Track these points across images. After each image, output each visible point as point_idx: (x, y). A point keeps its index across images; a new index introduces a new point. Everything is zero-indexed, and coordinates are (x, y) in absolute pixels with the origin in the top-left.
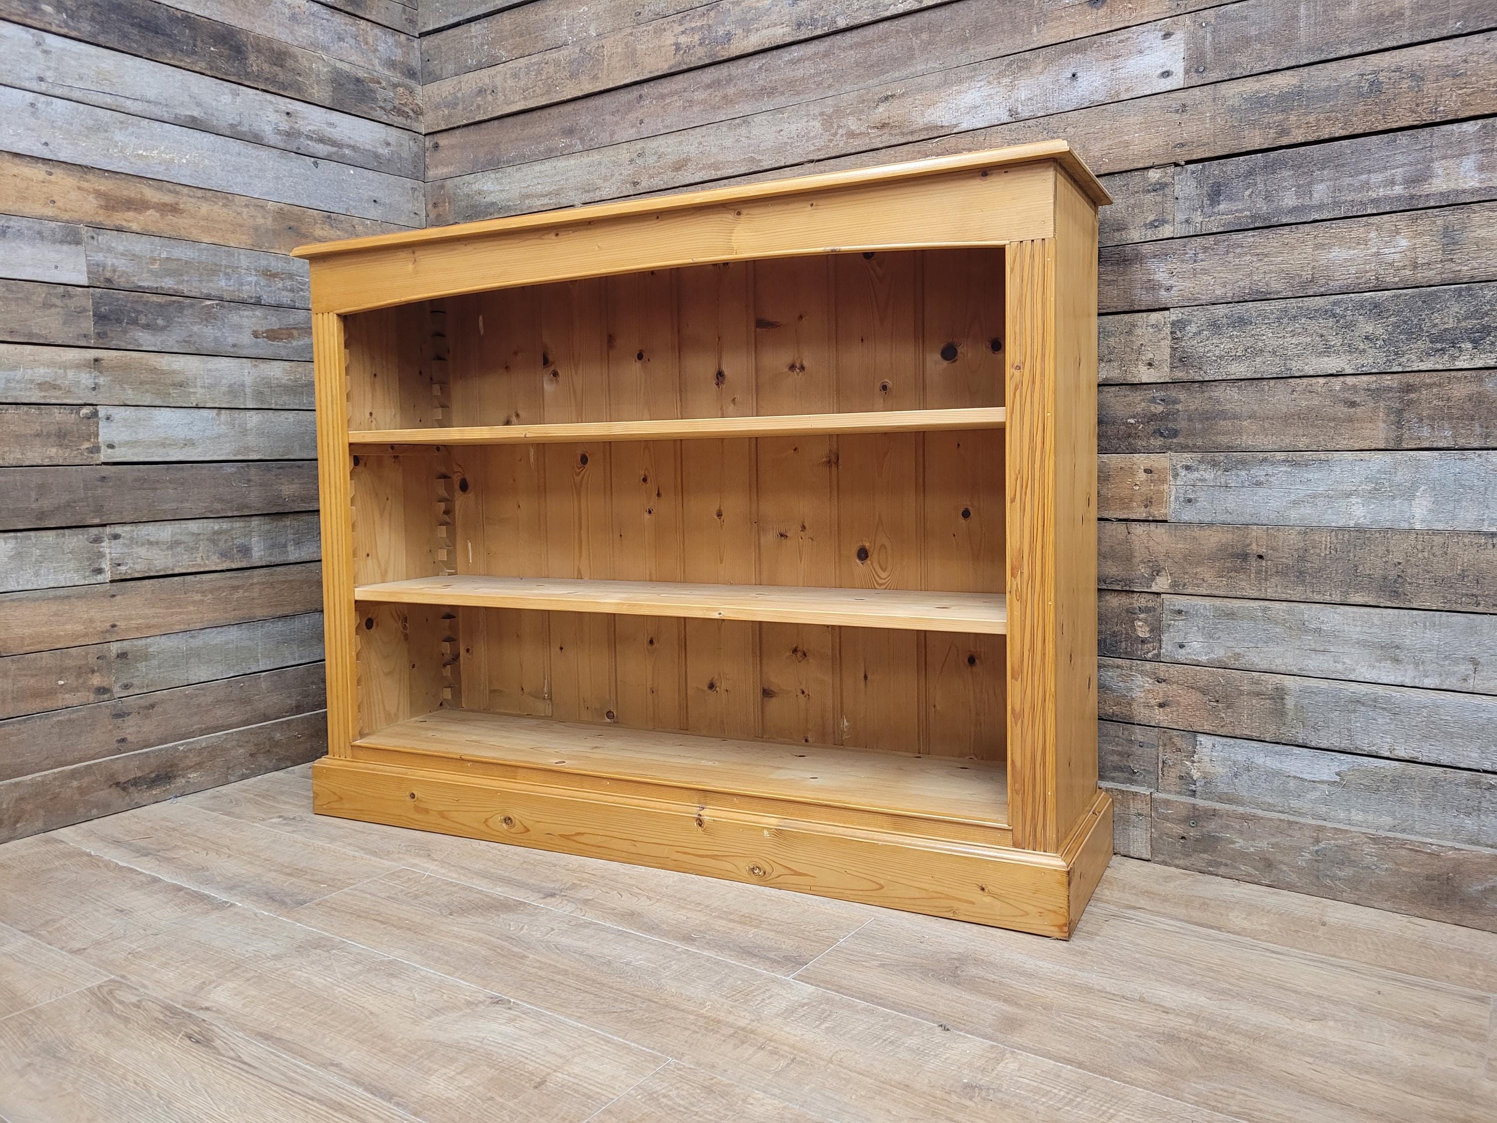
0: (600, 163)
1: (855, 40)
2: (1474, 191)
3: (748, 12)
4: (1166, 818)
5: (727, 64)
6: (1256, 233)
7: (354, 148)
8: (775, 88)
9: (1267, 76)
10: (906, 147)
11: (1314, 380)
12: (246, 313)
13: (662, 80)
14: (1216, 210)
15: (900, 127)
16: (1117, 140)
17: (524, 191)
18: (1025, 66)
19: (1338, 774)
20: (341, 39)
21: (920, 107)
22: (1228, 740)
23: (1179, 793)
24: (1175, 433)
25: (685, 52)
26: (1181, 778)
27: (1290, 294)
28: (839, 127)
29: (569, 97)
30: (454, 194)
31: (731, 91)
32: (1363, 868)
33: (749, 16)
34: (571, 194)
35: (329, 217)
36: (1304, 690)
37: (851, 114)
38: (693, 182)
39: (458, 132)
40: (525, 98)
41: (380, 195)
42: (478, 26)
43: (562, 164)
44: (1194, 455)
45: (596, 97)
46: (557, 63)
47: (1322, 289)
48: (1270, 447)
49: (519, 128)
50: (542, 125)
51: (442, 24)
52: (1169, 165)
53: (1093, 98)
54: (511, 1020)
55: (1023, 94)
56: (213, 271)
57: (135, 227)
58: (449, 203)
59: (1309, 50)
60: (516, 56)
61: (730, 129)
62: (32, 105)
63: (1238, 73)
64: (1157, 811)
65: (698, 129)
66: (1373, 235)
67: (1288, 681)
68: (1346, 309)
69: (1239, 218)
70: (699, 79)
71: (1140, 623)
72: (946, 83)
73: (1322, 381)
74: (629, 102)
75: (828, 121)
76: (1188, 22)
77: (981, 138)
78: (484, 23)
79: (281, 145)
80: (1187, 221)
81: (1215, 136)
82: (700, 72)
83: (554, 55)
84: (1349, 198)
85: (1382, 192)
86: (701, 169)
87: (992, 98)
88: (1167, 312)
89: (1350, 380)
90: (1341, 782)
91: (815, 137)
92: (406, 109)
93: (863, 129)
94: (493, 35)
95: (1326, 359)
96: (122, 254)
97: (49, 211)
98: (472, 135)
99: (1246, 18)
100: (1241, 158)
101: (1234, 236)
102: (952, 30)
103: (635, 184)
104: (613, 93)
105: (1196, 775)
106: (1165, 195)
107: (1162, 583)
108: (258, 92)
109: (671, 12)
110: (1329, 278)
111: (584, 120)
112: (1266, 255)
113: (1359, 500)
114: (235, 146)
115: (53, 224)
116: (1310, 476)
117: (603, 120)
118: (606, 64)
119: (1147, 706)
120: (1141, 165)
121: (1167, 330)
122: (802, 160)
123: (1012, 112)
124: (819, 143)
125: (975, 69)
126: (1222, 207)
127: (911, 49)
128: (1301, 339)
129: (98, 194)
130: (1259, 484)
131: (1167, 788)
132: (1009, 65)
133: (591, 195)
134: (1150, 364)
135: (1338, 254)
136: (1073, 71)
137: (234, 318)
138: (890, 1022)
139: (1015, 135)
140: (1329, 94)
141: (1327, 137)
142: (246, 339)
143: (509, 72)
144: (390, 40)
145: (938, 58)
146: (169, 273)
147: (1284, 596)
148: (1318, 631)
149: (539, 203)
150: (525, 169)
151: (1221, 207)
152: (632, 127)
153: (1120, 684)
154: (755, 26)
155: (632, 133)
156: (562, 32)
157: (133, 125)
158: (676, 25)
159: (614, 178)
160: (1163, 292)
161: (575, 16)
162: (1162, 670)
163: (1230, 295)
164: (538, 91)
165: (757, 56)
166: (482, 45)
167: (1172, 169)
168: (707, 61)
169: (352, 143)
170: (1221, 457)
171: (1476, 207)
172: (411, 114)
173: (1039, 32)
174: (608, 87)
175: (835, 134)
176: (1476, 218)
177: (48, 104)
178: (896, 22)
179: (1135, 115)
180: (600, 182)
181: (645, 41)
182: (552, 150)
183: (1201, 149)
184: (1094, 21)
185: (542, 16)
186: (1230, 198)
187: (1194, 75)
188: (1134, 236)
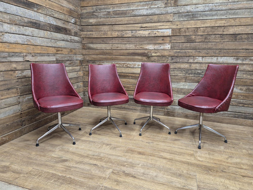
0: (107, 45)
1: (138, 38)
5: (124, 38)
6: (175, 63)
8: (129, 41)
9: (177, 50)
11: (179, 76)
13: (115, 38)
15: (143, 48)
16: (164, 53)
17: (96, 47)
18: (156, 45)
20: (74, 27)
21: (145, 46)
25: (118, 35)
27: (178, 69)
29: (103, 37)
30: (86, 46)
31: (124, 40)
34: (103, 48)
39: (87, 38)
41: (78, 46)
42: (90, 26)
43: (102, 45)
50: (99, 40)
51: (85, 25)
53: (162, 49)
55: (156, 47)
56: (65, 57)
57: (59, 53)
59: (181, 48)
60: (96, 31)
61: (124, 44)
63: (175, 49)
64: (165, 111)
66: (185, 65)
70: (120, 39)
72: (148, 45)
74: (111, 39)
76: (171, 44)
79: (70, 41)
80: (170, 61)
81: (173, 54)
83: (101, 32)
85: (185, 61)
86: (120, 48)
87: (152, 47)
89: (182, 76)
91: (134, 47)
92: (80, 35)
93: (139, 47)
94: (92, 28)
96: (58, 57)
97: (52, 53)
98: (89, 39)
99: (176, 44)
100: (175, 56)
102: (149, 40)
103: (112, 48)
106: (168, 59)
108: (68, 35)
109: (117, 30)
110: (181, 68)
111: (105, 40)
112: (176, 65)
113: (182, 86)
114: (66, 42)
116: (178, 84)
118: (108, 34)
120: (166, 56)
122: (132, 49)
123: (154, 49)
125: (151, 44)
127: (144, 40)
128: (179, 73)
129: (56, 50)
132: (154, 44)
137: (67, 62)
142: (68, 65)
143: (95, 33)
144: (79, 27)
145: (147, 42)
146: (62, 58)
149: (99, 48)
150: (97, 44)
152: (111, 42)
154: (127, 34)
157: (58, 41)
158: (117, 32)
159: (109, 47)
161: (104, 28)
164: (99, 36)
165: (127, 38)
167: (169, 56)
168: (121, 37)
169: (76, 40)
171: (192, 63)
173: (157, 42)
174: (109, 37)
175: (136, 47)
177: (52, 40)
178: (143, 37)
179: (166, 51)
180: (107, 48)
181: (113, 33)
182: (100, 43)
183: (171, 55)
184: (162, 42)
185: (99, 27)
186: (173, 60)
187: (171, 48)
188: (165, 62)
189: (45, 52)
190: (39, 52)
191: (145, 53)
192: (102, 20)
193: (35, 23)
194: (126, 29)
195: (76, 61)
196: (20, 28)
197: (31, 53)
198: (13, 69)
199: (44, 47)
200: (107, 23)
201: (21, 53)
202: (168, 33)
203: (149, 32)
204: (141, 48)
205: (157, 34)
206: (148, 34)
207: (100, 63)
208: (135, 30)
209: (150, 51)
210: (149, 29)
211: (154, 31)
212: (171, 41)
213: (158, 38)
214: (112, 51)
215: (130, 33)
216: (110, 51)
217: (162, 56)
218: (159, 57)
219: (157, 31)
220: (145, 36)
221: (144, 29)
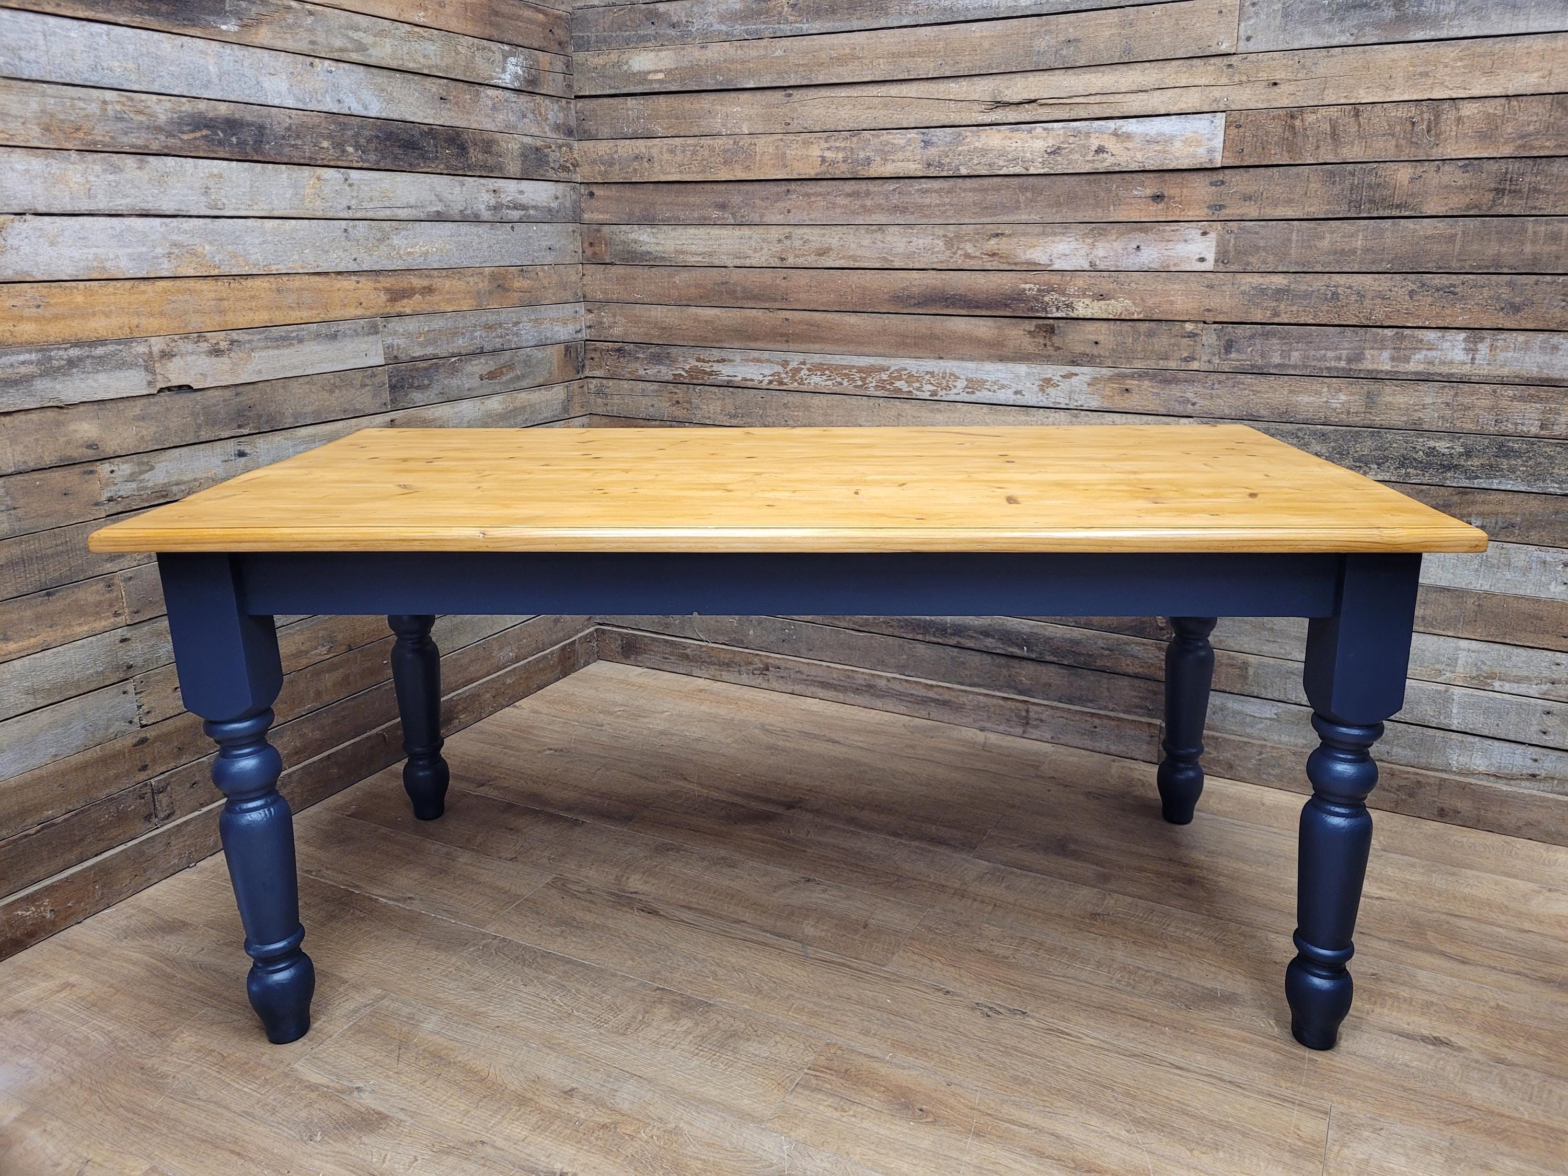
0: (750, 238)
1: (973, 185)
2: (1387, 372)
3: (885, 145)
5: (866, 181)
6: (1253, 376)
7: (535, 208)
8: (907, 208)
9: (1268, 275)
10: (1010, 273)
12: (475, 362)
13: (808, 182)
14: (1228, 357)
15: (1006, 258)
16: (1165, 299)
17: (678, 247)
18: (1103, 234)
19: (1275, 715)
20: (524, 116)
21: (1023, 247)
25: (830, 164)
28: (958, 248)
29: (723, 179)
30: (611, 239)
31: (868, 202)
32: (1286, 770)
33: (887, 149)
34: (723, 257)
35: (522, 270)
36: (1260, 664)
37: (968, 240)
38: (834, 267)
39: (614, 187)
40: (681, 173)
41: (553, 243)
42: (634, 101)
43: (715, 231)
45: (748, 184)
46: (712, 149)
47: (1291, 419)
50: (694, 197)
51: (599, 93)
52: (1200, 322)
53: (1151, 265)
54: (824, 891)
55: (1101, 253)
56: (455, 333)
57: (408, 311)
58: (606, 245)
59: (1297, 263)
60: (672, 134)
61: (867, 232)
62: (346, 230)
63: (1249, 268)
65: (838, 227)
66: (1325, 389)
67: (1251, 659)
68: (1305, 434)
69: (1243, 365)
70: (841, 188)
72: (1044, 233)
74: (779, 194)
75: (949, 243)
76: (1219, 228)
77: (1068, 278)
78: (641, 100)
79: (491, 218)
80: (1209, 361)
81: (1232, 308)
82: (842, 182)
83: (709, 141)
84: (1313, 364)
85: (1333, 364)
86: (841, 258)
87: (1078, 251)
88: (1192, 420)
90: (1278, 719)
91: (938, 252)
92: (568, 165)
93: (978, 254)
94: (649, 112)
96: (403, 335)
97: (360, 312)
98: (628, 192)
99: (1257, 233)
100: (1247, 326)
101: (1239, 376)
102: (1050, 195)
103: (782, 259)
106: (1195, 341)
108: (476, 179)
109: (818, 129)
110: (1296, 413)
111: (736, 200)
112: (1258, 392)
114: (464, 228)
115: (362, 321)
117: (754, 202)
118: (758, 159)
120: (1181, 319)
122: (928, 267)
123: (1092, 264)
124: (942, 257)
125: (1066, 228)
126: (1233, 356)
127: (1018, 201)
129: (387, 290)
132: (1092, 230)
133: (743, 261)
135: (1304, 399)
136: (1138, 244)
137: (469, 368)
138: (1038, 881)
139: (1093, 281)
140: (1307, 295)
141: (1303, 322)
142: (476, 382)
143: (665, 147)
144: (556, 107)
145: (1038, 213)
146: (429, 343)
148: (1272, 630)
149: (693, 259)
150: (680, 230)
152: (781, 214)
154: (892, 157)
155: (780, 219)
156: (717, 124)
157: (403, 229)
158: (822, 142)
159: (763, 252)
160: (1190, 406)
161: (729, 112)
163: (1234, 414)
164: (694, 168)
165: (894, 181)
166: (638, 118)
167: (1201, 325)
168: (849, 176)
169: (534, 203)
171: (1387, 382)
172: (571, 168)
173: (1115, 210)
175: (955, 253)
176: (1387, 390)
177: (354, 227)
178: (1007, 179)
179: (1179, 283)
180: (750, 253)
181: (794, 150)
182: (705, 219)
183: (1221, 316)
184: (1155, 211)
185: (697, 106)
186: (1238, 351)
187: (1220, 264)
188: (1173, 364)
189: (305, 315)
190: (262, 317)
191: (1019, 297)
192: (715, 52)
193: (232, 125)
194: (883, 117)
195: (538, 354)
196: (117, 170)
197: (201, 336)
198: (77, 453)
199: (296, 283)
200: (751, 74)
201: (127, 341)
202: (1196, 149)
203: (1051, 142)
204: (991, 259)
205: (1112, 155)
206: (1049, 151)
207: (699, 364)
208: (946, 123)
209: (1055, 279)
210: (1049, 118)
211: (1088, 135)
212: (1220, 209)
213: (1118, 187)
214: (784, 278)
215: (911, 148)
216: (768, 275)
217: (1147, 324)
218: (1129, 329)
219: (1115, 134)
220: (1024, 172)
221: (1013, 121)
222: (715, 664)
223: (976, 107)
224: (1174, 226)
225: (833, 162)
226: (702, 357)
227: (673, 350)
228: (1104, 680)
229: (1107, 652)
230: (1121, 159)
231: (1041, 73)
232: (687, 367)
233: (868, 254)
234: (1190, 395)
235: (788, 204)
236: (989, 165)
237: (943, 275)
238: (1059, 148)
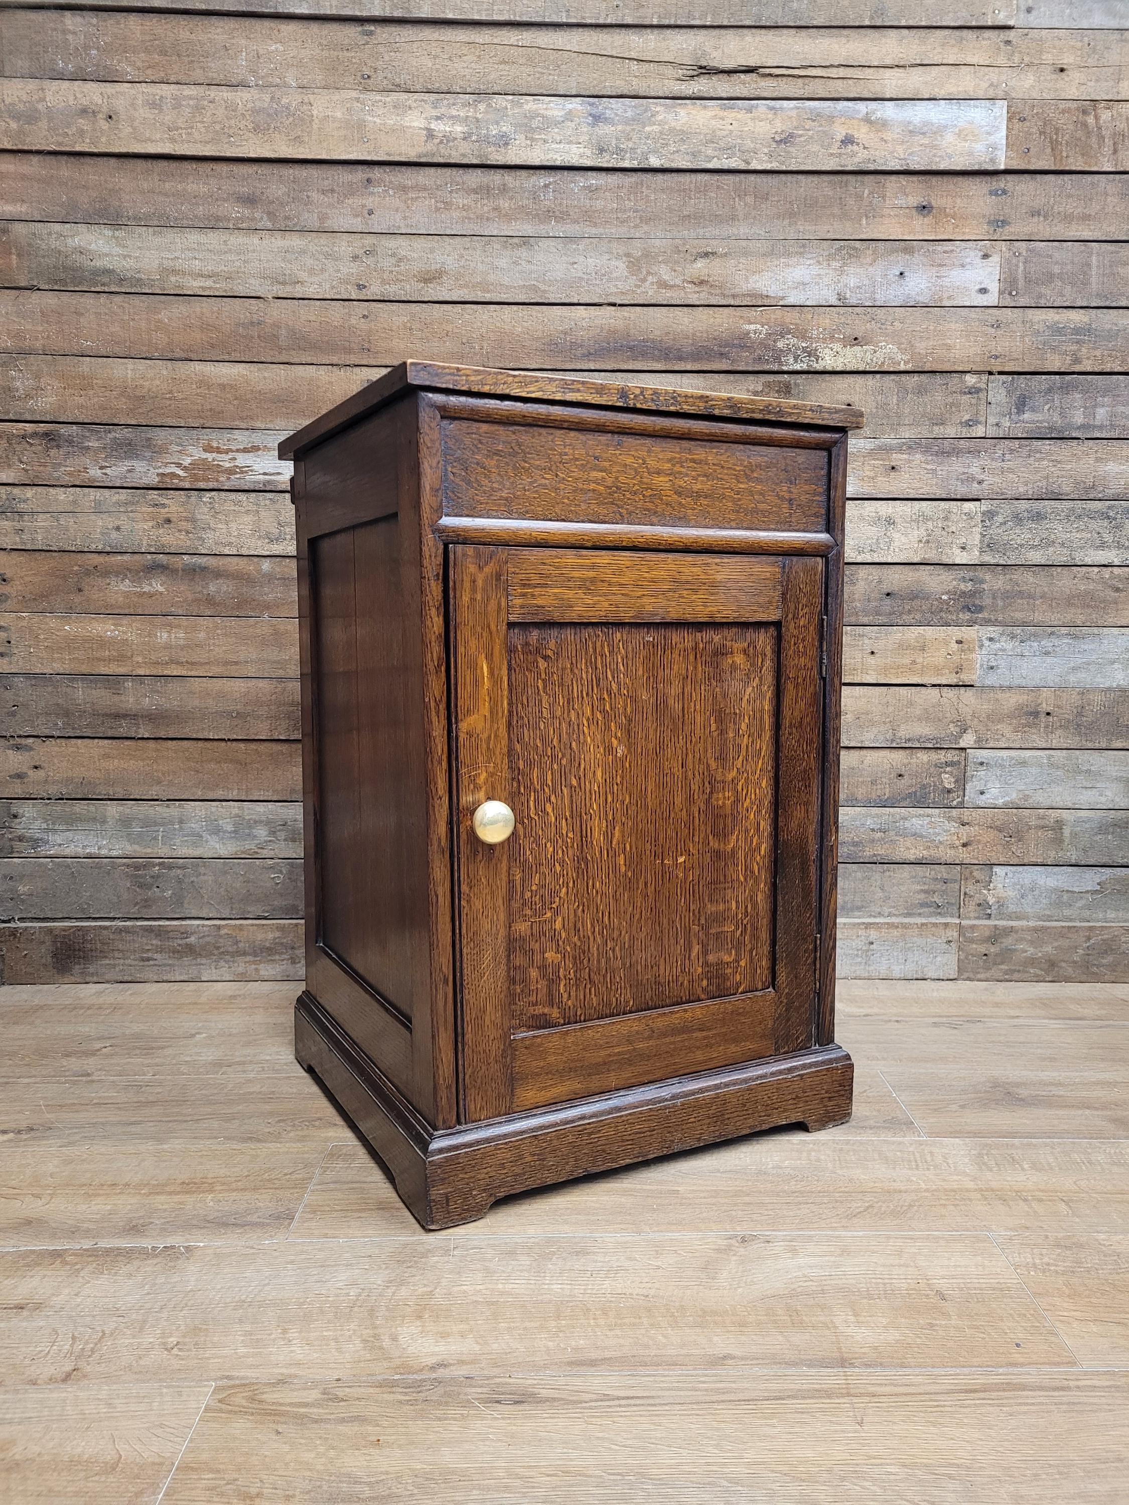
0: (303, 252)
3: (533, 118)
4: (972, 941)
5: (501, 171)
6: (1052, 442)
8: (566, 214)
9: (1065, 310)
10: (726, 310)
11: (1091, 569)
13: (403, 169)
14: (1021, 418)
15: (719, 288)
16: (940, 342)
17: (168, 264)
18: (854, 255)
19: (1099, 884)
21: (744, 272)
22: (1018, 867)
23: (978, 918)
24: (980, 609)
25: (441, 142)
26: (979, 905)
27: (1076, 497)
28: (649, 273)
29: (252, 155)
30: (30, 245)
31: (505, 203)
32: (1120, 954)
33: (534, 124)
34: (252, 281)
36: (1078, 821)
37: (663, 262)
38: (450, 299)
39: (35, 159)
40: (173, 140)
42: (79, 20)
43: (237, 240)
44: (996, 628)
46: (231, 107)
47: (1100, 495)
48: (1056, 623)
49: (156, 178)
52: (983, 372)
53: (919, 298)
55: (852, 281)
58: (19, 255)
59: (1098, 295)
60: (153, 78)
61: (504, 247)
63: (1042, 302)
64: (964, 935)
65: (458, 239)
67: (1066, 815)
68: (1117, 513)
69: (1039, 428)
70: (456, 180)
71: (947, 776)
72: (770, 254)
73: (1096, 570)
74: (351, 184)
75: (634, 265)
76: (1004, 249)
77: (809, 316)
78: (91, 18)
80: (997, 425)
81: (1023, 353)
82: (461, 171)
83: (226, 94)
84: (1122, 424)
86: (460, 287)
87: (821, 279)
88: (978, 503)
89: (1116, 571)
90: (1099, 889)
91: (618, 279)
93: (678, 282)
94: (108, 39)
95: (1101, 552)
98: (66, 170)
99: (1051, 257)
100: (1044, 377)
101: (1035, 443)
102: (779, 201)
103: (361, 287)
104: (324, 166)
105: (991, 901)
106: (979, 399)
107: (968, 740)
109: (418, 87)
110: (1105, 487)
111: (275, 190)
112: (1059, 462)
113: (1120, 666)
116: (1086, 647)
117: (308, 197)
118: (315, 126)
119: (952, 847)
120: (960, 369)
121: (979, 518)
122: (601, 301)
123: (840, 297)
124: (623, 286)
125: (804, 246)
126: (1027, 416)
127: (734, 208)
128: (1084, 535)
130: (1047, 653)
131: (967, 915)
132: (840, 249)
133: (289, 288)
134: (963, 548)
135: (1112, 468)
136: (902, 269)
139: (843, 320)
140: (1111, 335)
141: (1109, 370)
143: (139, 97)
145: (764, 226)
147: (1065, 746)
148: (1089, 771)
149: (197, 284)
150: (170, 235)
151: (1025, 416)
152: (357, 216)
153: (930, 830)
154: (543, 136)
155: (357, 224)
156: (240, 67)
158: (427, 107)
159: (327, 274)
160: (975, 485)
161: (261, 52)
162: (966, 814)
163: (1030, 492)
164: (196, 135)
165: (543, 172)
166: (86, 48)
167: (985, 377)
168: (475, 161)
170: (1018, 630)
173: (867, 224)
174: (319, 157)
175: (644, 280)
178: (716, 177)
179: (956, 322)
180: (303, 276)
182: (218, 219)
183: (1012, 363)
184: (921, 228)
185: (203, 37)
186: (1033, 410)
187: (1007, 296)
188: (951, 431)
191: (742, 342)
194: (525, 77)
202: (973, 145)
203: (779, 126)
204: (697, 289)
205: (865, 148)
206: (778, 139)
207: (210, 456)
208: (626, 92)
209: (791, 317)
210: (774, 95)
211: (831, 119)
212: (1003, 227)
213: (871, 193)
214: (364, 317)
215: (573, 125)
216: (337, 312)
217: (916, 377)
218: (892, 385)
219: (867, 120)
220: (743, 166)
221: (724, 95)
222: (245, 954)
223: (669, 71)
224: (948, 246)
225: (448, 139)
226: (215, 444)
227: (162, 433)
228: (876, 874)
229: (879, 834)
230: (877, 153)
231: (763, 31)
232: (187, 461)
233: (506, 281)
234: (975, 470)
235: (370, 202)
236: (694, 155)
237: (626, 311)
238: (791, 135)
